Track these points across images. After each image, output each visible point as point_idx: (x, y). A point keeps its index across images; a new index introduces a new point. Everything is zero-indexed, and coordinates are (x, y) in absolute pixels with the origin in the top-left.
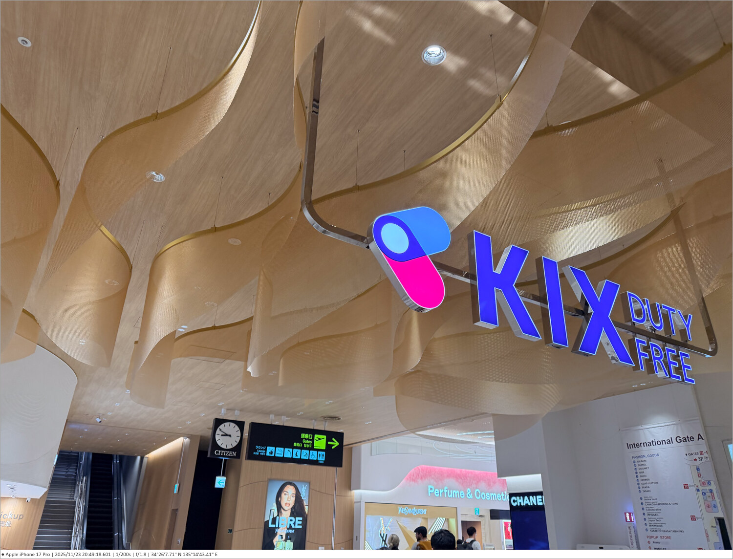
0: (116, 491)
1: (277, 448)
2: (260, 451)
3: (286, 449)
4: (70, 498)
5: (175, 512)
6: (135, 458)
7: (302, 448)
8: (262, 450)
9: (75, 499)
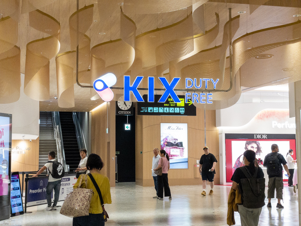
0: (78, 133)
1: (154, 108)
2: (144, 110)
3: (160, 108)
4: (52, 138)
5: (109, 143)
6: (84, 113)
7: (170, 107)
8: (146, 109)
9: (55, 138)
